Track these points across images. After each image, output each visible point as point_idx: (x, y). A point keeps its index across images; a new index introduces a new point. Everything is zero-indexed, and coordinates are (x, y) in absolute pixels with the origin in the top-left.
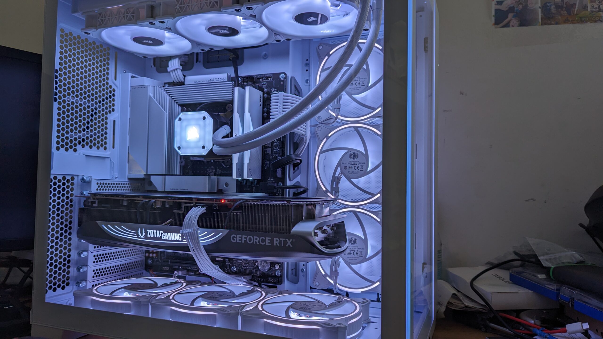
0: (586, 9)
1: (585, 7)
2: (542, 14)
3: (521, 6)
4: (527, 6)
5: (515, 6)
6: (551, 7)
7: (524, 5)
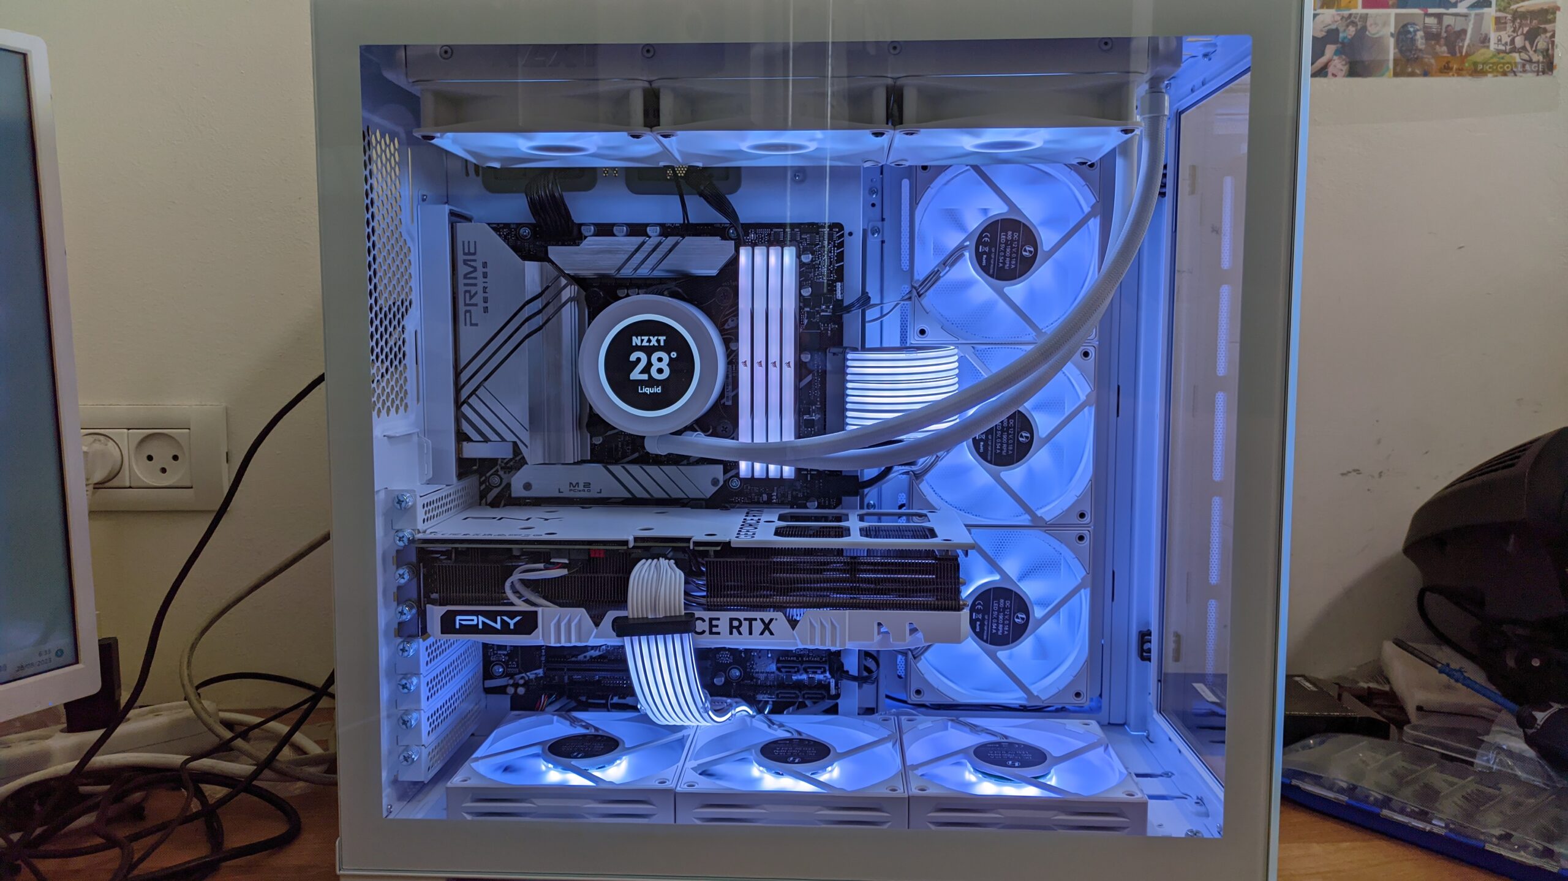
0: (1487, 44)
1: (1485, 40)
2: (1397, 50)
3: (1352, 30)
4: (1364, 28)
5: (1341, 29)
6: (1415, 35)
7: (1359, 27)
